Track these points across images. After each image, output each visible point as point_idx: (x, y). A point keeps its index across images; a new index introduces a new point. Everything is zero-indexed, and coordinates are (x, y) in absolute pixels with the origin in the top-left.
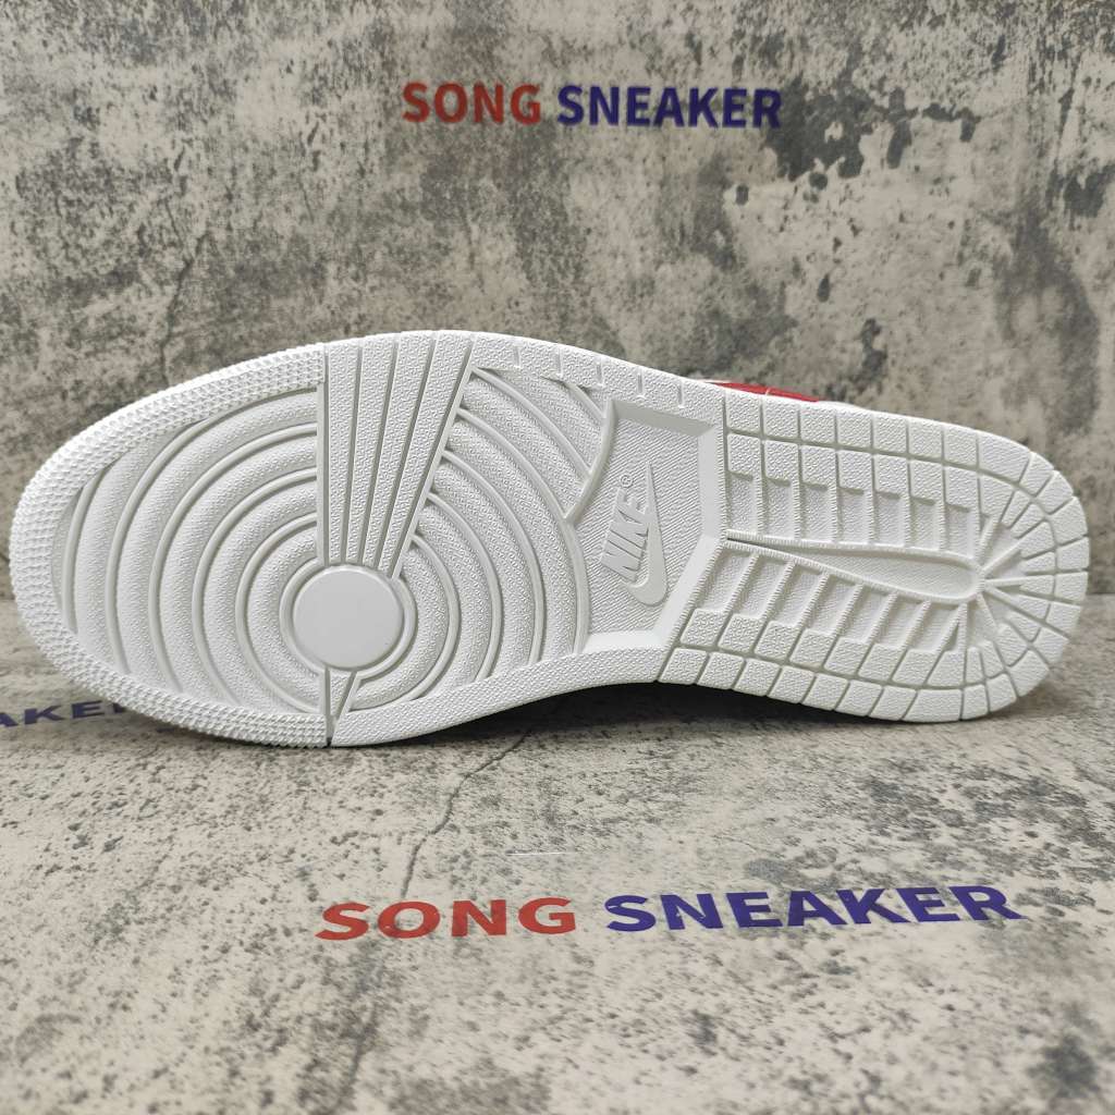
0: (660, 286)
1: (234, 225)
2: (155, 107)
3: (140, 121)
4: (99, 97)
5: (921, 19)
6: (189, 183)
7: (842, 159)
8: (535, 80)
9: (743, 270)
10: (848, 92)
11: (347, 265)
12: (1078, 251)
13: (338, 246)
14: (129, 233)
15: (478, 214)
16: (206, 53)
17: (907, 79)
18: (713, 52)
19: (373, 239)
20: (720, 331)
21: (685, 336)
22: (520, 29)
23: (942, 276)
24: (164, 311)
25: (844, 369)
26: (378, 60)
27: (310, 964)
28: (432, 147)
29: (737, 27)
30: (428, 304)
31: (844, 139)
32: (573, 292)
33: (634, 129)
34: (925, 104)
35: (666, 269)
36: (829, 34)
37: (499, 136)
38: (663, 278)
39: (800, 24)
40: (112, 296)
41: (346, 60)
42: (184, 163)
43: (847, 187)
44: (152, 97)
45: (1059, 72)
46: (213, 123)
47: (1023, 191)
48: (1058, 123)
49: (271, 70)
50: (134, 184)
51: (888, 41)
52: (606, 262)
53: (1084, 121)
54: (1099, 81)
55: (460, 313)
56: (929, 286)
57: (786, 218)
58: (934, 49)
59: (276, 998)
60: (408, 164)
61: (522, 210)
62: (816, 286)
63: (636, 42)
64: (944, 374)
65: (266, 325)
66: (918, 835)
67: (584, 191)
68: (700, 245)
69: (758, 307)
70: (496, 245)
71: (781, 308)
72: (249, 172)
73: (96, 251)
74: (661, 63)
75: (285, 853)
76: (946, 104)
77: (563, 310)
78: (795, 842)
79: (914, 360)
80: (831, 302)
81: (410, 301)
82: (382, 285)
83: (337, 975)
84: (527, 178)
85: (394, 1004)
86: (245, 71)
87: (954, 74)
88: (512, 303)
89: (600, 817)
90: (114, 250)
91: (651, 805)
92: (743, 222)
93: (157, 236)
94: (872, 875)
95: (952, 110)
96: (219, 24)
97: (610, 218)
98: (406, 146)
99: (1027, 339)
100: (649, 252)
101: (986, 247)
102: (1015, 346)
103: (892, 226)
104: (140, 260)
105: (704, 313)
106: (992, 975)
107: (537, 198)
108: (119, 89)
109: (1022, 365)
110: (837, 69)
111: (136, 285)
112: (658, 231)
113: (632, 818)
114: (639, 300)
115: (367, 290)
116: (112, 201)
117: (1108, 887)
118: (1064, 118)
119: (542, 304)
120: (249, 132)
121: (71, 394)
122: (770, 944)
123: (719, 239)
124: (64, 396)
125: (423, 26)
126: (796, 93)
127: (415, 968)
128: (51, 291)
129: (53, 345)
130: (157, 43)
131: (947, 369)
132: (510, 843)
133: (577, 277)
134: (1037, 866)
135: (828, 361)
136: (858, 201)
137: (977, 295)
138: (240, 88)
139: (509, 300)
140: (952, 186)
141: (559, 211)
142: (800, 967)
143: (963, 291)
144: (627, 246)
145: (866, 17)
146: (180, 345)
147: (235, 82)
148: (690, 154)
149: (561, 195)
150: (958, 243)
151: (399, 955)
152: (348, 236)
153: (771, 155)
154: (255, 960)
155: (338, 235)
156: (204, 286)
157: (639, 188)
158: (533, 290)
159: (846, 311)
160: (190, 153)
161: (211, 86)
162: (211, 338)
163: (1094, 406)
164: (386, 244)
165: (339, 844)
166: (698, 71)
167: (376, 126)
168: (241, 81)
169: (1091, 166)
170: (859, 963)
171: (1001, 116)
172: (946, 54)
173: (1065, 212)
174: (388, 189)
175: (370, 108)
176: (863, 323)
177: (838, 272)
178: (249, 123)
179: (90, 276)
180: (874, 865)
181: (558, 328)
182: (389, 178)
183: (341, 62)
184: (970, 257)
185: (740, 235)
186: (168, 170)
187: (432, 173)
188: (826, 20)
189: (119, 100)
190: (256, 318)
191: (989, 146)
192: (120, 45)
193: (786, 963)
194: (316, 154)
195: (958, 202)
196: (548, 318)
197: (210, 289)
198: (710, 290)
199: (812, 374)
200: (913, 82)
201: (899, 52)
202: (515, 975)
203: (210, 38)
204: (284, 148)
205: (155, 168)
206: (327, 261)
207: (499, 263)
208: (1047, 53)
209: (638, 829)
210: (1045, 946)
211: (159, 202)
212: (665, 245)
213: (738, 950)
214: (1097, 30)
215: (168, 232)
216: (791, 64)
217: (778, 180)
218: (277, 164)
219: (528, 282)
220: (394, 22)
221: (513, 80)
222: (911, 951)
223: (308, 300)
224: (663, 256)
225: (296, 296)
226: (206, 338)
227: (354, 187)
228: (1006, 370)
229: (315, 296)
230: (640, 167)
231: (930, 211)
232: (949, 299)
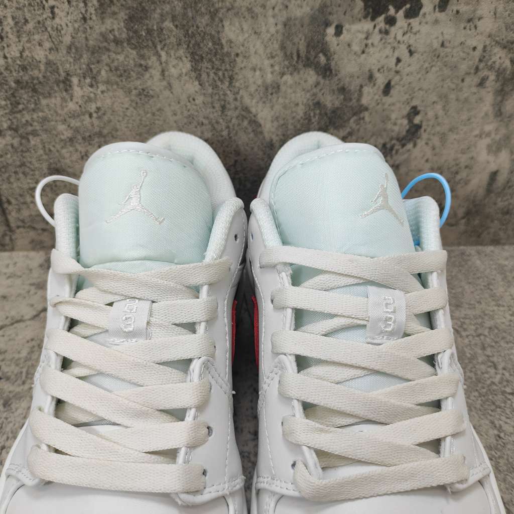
0: (283, 88)
1: (8, 55)
7: (408, 6)
9: (337, 78)
11: (84, 78)
13: (77, 67)
19: (98, 62)
20: (320, 114)
21: (298, 117)
23: (463, 80)
25: (394, 134)
30: (138, 101)
32: (229, 92)
35: (287, 78)
38: (285, 83)
43: (409, 24)
52: (249, 74)
55: (159, 105)
56: (453, 86)
57: (366, 45)
60: (114, 13)
61: (193, 42)
62: (382, 87)
64: (455, 136)
67: (234, 29)
68: (309, 63)
69: (345, 99)
70: (177, 64)
71: (359, 100)
72: (10, 21)
77: (223, 103)
79: (438, 129)
80: (391, 97)
81: (127, 99)
82: (108, 90)
88: (191, 99)
92: (338, 48)
97: (251, 46)
99: (509, 117)
100: (277, 68)
101: (494, 62)
102: (501, 121)
103: (435, 50)
105: (311, 104)
107: (202, 34)
109: (503, 131)
112: (282, 54)
114: (270, 97)
115: (99, 92)
119: (209, 100)
123: (322, 59)
131: (457, 133)
133: (230, 83)
135: (385, 130)
136: (415, 34)
137: (483, 92)
139: (188, 98)
140: (479, 24)
141: (217, 43)
143: (474, 89)
144: (263, 64)
148: (305, 3)
149: (218, 32)
150: (477, 60)
152: (82, 61)
155: (76, 60)
157: (270, 27)
158: (203, 92)
159: (399, 102)
162: (9, 122)
164: (107, 65)
174: (103, 29)
176: (409, 108)
177: (397, 78)
181: (220, 113)
182: (103, 23)
184: (483, 69)
185: (336, 57)
187: (131, 19)
190: (34, 110)
194: (52, 8)
195: (482, 34)
196: (214, 107)
198: (315, 90)
199: (374, 137)
204: (30, 5)
206: (71, 76)
207: (180, 75)
212: (286, 63)
217: (363, 20)
218: (28, 15)
219: (199, 87)
223: (64, 99)
224: (286, 69)
225: (56, 97)
226: (6, 122)
227: (81, 29)
228: (493, 136)
229: (67, 97)
230: (270, 12)
231: (463, 39)
232: (465, 94)
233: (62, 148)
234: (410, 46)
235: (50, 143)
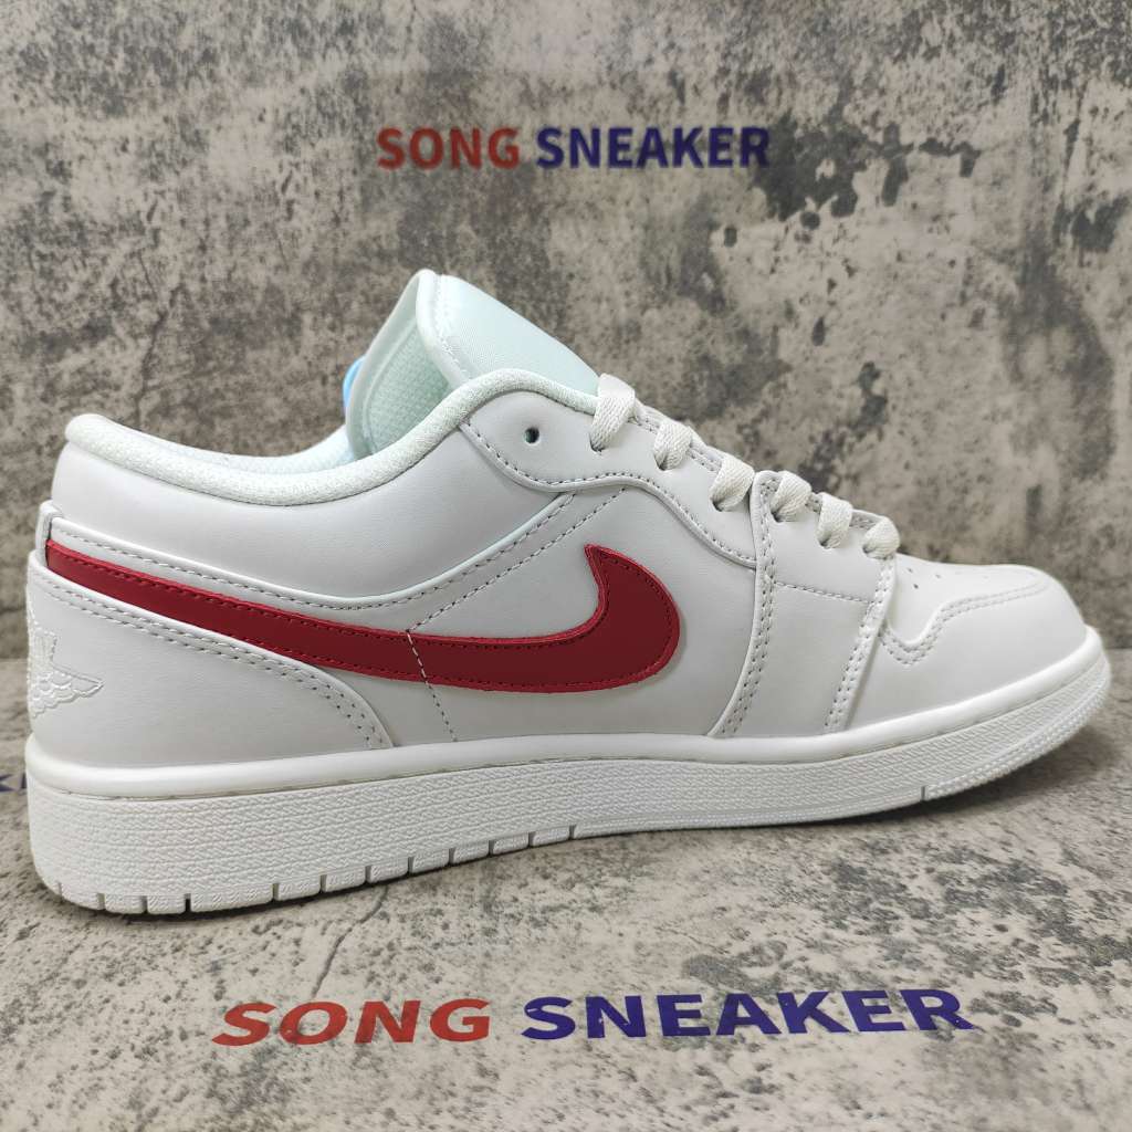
0: (646, 331)
1: (208, 277)
2: (127, 159)
3: (112, 173)
4: (71, 149)
5: (915, 51)
6: (162, 235)
7: (835, 198)
8: (512, 122)
9: (733, 314)
10: (839, 128)
11: (323, 314)
12: (1088, 288)
13: (313, 296)
14: (102, 286)
15: (457, 260)
16: (177, 103)
17: (901, 113)
18: (696, 90)
19: (350, 288)
20: (710, 377)
21: (674, 383)
22: (497, 71)
23: (943, 317)
24: (139, 364)
25: (841, 415)
26: (351, 106)
27: (200, 1073)
28: (408, 193)
29: (721, 64)
31: (836, 178)
33: (616, 171)
34: (922, 138)
35: (652, 314)
36: (818, 69)
37: (477, 181)
38: (650, 323)
39: (787, 59)
40: (86, 350)
41: (319, 107)
42: (157, 215)
43: (841, 226)
44: (124, 149)
45: (1064, 103)
46: (185, 174)
47: (1028, 227)
48: (1064, 155)
49: (243, 119)
50: (107, 237)
51: (881, 76)
52: (590, 308)
53: (1091, 153)
54: (1106, 110)
56: (930, 328)
57: (777, 260)
58: (929, 82)
59: (155, 1112)
60: (384, 212)
61: (501, 256)
62: (810, 330)
63: (617, 81)
64: (948, 419)
65: (242, 378)
66: (877, 928)
67: (566, 235)
68: (688, 289)
69: (750, 351)
71: (774, 351)
72: (222, 223)
73: (70, 305)
74: (644, 103)
75: (202, 944)
76: (943, 138)
78: (742, 936)
79: (917, 404)
80: (827, 346)
82: (359, 335)
83: (223, 1087)
84: (507, 224)
85: (276, 1122)
86: (217, 121)
87: (952, 107)
89: (540, 905)
90: (88, 304)
91: (598, 892)
92: (731, 264)
93: (130, 288)
94: (819, 975)
95: (949, 145)
96: (190, 74)
97: (594, 261)
98: (381, 194)
99: (1036, 382)
100: (635, 297)
101: (989, 286)
102: (1022, 389)
103: (889, 266)
104: (114, 313)
105: (693, 359)
106: (928, 1097)
107: (517, 244)
108: (91, 142)
109: (1031, 409)
110: (828, 104)
111: (110, 339)
112: (642, 275)
113: (574, 905)
114: (624, 347)
115: (344, 340)
116: (85, 254)
117: (1075, 991)
118: (1070, 150)
120: (222, 183)
121: (46, 450)
122: (694, 1056)
123: (708, 282)
124: (39, 452)
125: (397, 71)
126: (785, 130)
127: (307, 1080)
128: (25, 346)
129: (27, 400)
130: (128, 95)
131: (951, 413)
132: (439, 933)
133: (560, 322)
134: (1001, 966)
135: (825, 407)
136: (853, 241)
137: (981, 336)
138: (213, 138)
140: (953, 223)
141: (540, 256)
142: (720, 1083)
143: (966, 332)
144: (612, 291)
145: (857, 50)
146: (155, 399)
147: (207, 132)
148: (675, 195)
149: (542, 240)
150: (960, 282)
151: (295, 1064)
152: (324, 285)
153: (759, 195)
154: (142, 1068)
155: (314, 285)
156: (179, 339)
157: (623, 232)
159: (842, 355)
160: (163, 205)
161: (183, 136)
162: (186, 392)
163: (1110, 450)
164: (363, 293)
165: (260, 934)
166: (682, 110)
167: (350, 173)
168: (213, 131)
169: (1101, 200)
170: (786, 1080)
171: (1003, 150)
172: (942, 87)
173: (1074, 249)
174: (363, 236)
175: (344, 155)
176: (860, 367)
177: (833, 314)
178: (221, 173)
179: (63, 330)
180: (822, 963)
182: (365, 226)
183: (314, 110)
184: (973, 297)
185: (729, 278)
186: (141, 222)
187: (408, 218)
188: (815, 55)
189: (90, 153)
190: (232, 371)
191: (991, 181)
192: (91, 98)
193: (705, 1079)
194: (290, 203)
195: (959, 239)
197: (185, 342)
198: (699, 335)
199: (808, 420)
200: (908, 116)
201: (893, 85)
202: (413, 1090)
203: (181, 88)
204: (257, 198)
205: (128, 221)
206: (303, 311)
208: (1051, 83)
209: (578, 919)
210: (993, 1062)
211: (132, 255)
212: (650, 289)
213: (657, 1063)
214: (1103, 58)
215: (142, 284)
216: (779, 101)
217: (768, 221)
218: (251, 214)
220: (368, 68)
221: (490, 125)
222: (843, 1067)
223: (284, 351)
224: (649, 300)
225: (271, 348)
226: (181, 391)
227: (330, 235)
228: (1015, 414)
229: (291, 348)
230: (623, 210)
231: (929, 249)
232: (952, 341)
233: (268, 440)
234: (846, 261)
235: (247, 430)
